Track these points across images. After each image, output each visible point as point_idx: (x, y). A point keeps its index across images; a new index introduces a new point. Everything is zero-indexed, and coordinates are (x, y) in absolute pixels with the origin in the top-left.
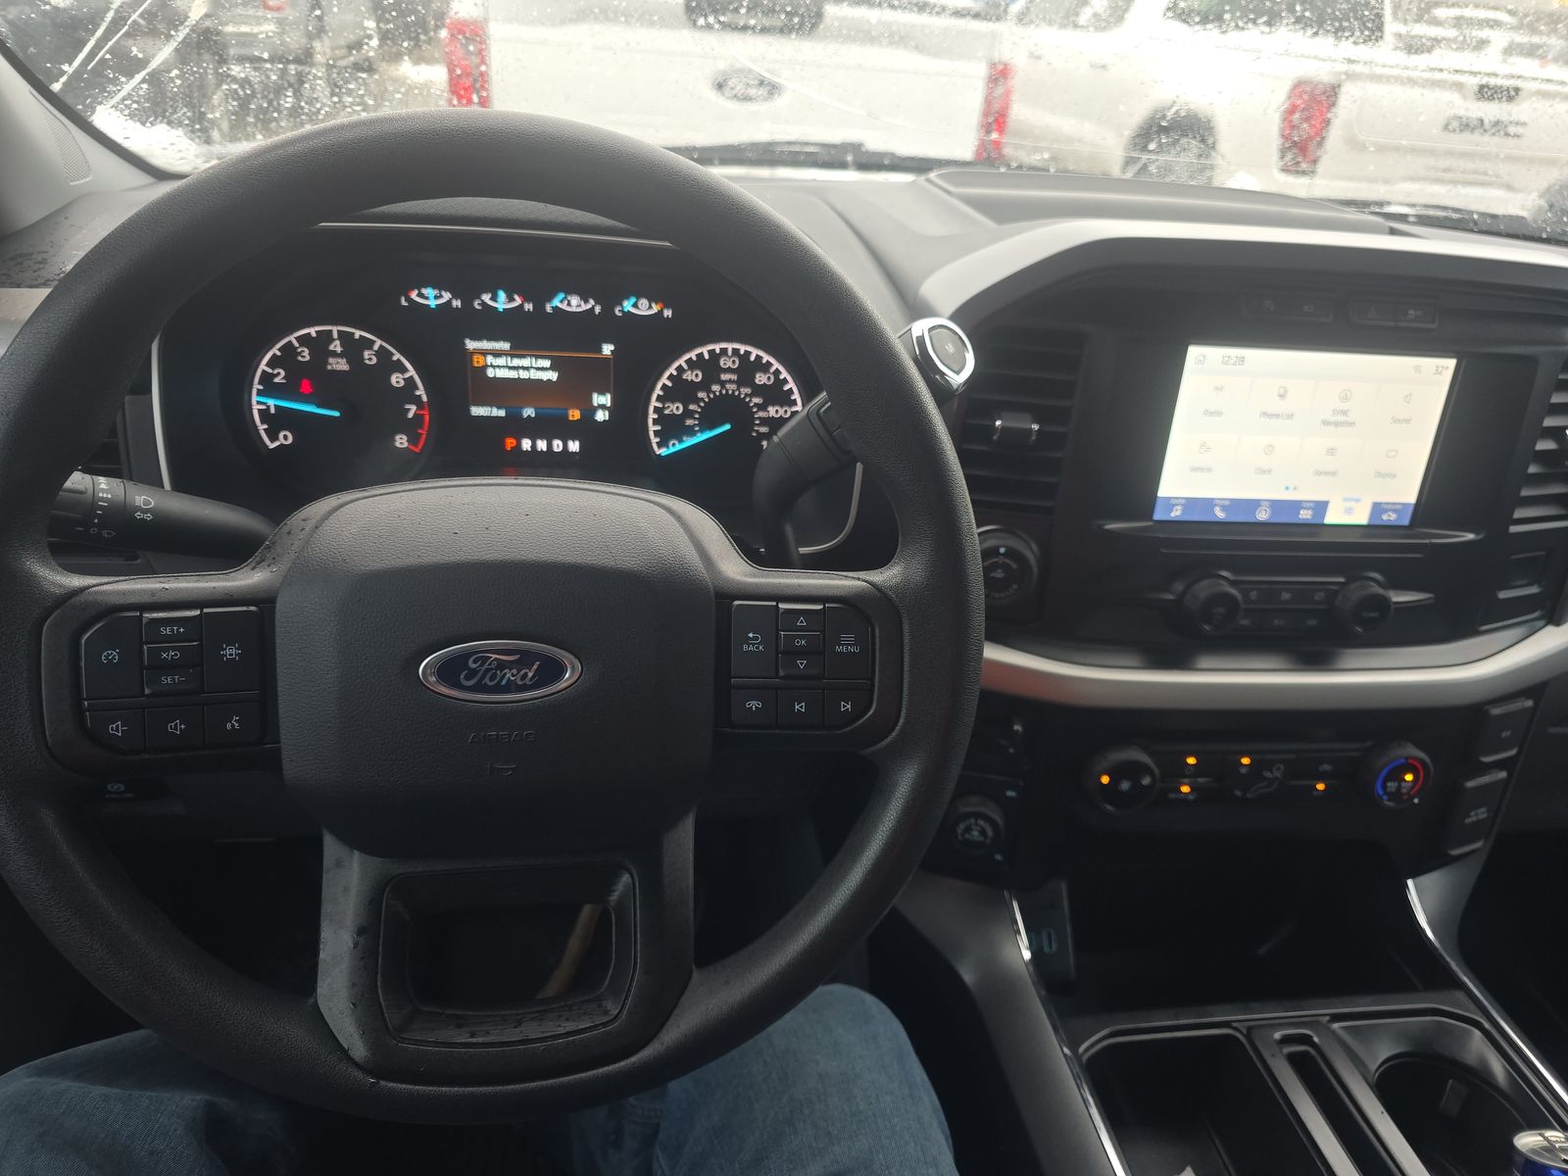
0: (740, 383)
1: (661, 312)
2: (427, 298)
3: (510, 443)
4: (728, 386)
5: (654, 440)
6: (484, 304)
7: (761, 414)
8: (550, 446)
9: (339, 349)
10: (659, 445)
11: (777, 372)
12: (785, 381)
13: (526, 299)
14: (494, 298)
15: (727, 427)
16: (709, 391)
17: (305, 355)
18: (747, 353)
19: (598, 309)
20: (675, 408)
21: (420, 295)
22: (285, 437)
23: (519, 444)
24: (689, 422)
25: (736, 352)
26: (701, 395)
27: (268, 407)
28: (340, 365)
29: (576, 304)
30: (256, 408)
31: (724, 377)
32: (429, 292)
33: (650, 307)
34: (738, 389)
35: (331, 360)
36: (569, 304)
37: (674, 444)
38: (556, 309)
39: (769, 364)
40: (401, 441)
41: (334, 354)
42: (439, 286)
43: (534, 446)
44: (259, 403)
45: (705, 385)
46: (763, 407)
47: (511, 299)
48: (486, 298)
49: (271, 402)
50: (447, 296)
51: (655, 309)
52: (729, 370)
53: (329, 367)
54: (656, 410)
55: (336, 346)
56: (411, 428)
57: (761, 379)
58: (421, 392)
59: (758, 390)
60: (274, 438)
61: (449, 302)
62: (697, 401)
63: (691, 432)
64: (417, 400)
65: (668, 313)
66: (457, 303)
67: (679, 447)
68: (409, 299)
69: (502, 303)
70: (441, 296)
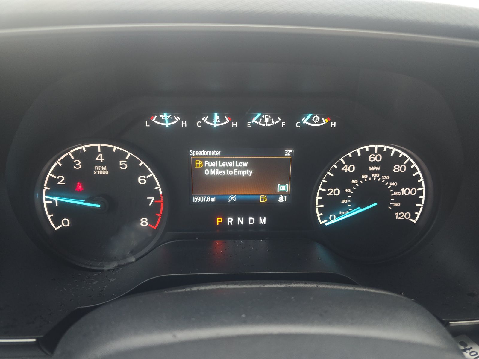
0: (382, 173)
1: (328, 124)
2: (164, 121)
3: (219, 220)
4: (373, 175)
5: (319, 215)
6: (203, 123)
7: (396, 194)
8: (246, 221)
9: (102, 160)
10: (322, 218)
11: (410, 163)
12: (415, 170)
13: (232, 120)
14: (211, 119)
15: (375, 204)
16: (359, 178)
17: (79, 165)
18: (389, 151)
19: (283, 124)
20: (335, 192)
21: (159, 119)
22: (66, 223)
23: (225, 221)
24: (344, 201)
25: (380, 150)
26: (353, 182)
27: (54, 202)
28: (103, 171)
29: (268, 121)
30: (45, 202)
31: (370, 169)
32: (165, 116)
33: (321, 121)
34: (380, 177)
35: (96, 168)
36: (263, 122)
37: (333, 218)
38: (253, 125)
39: (404, 158)
40: (144, 222)
41: (99, 164)
42: (172, 112)
43: (235, 221)
44: (47, 200)
45: (357, 175)
46: (397, 189)
47: (223, 120)
48: (205, 119)
49: (56, 199)
50: (177, 119)
51: (325, 121)
52: (375, 164)
53: (95, 173)
54: (321, 193)
55: (100, 158)
56: (151, 213)
57: (398, 169)
58: (158, 187)
59: (395, 177)
60: (57, 223)
61: (179, 122)
62: (350, 186)
63: (345, 207)
64: (155, 194)
65: (333, 125)
66: (184, 124)
67: (336, 220)
68: (151, 123)
69: (216, 122)
70: (174, 120)
